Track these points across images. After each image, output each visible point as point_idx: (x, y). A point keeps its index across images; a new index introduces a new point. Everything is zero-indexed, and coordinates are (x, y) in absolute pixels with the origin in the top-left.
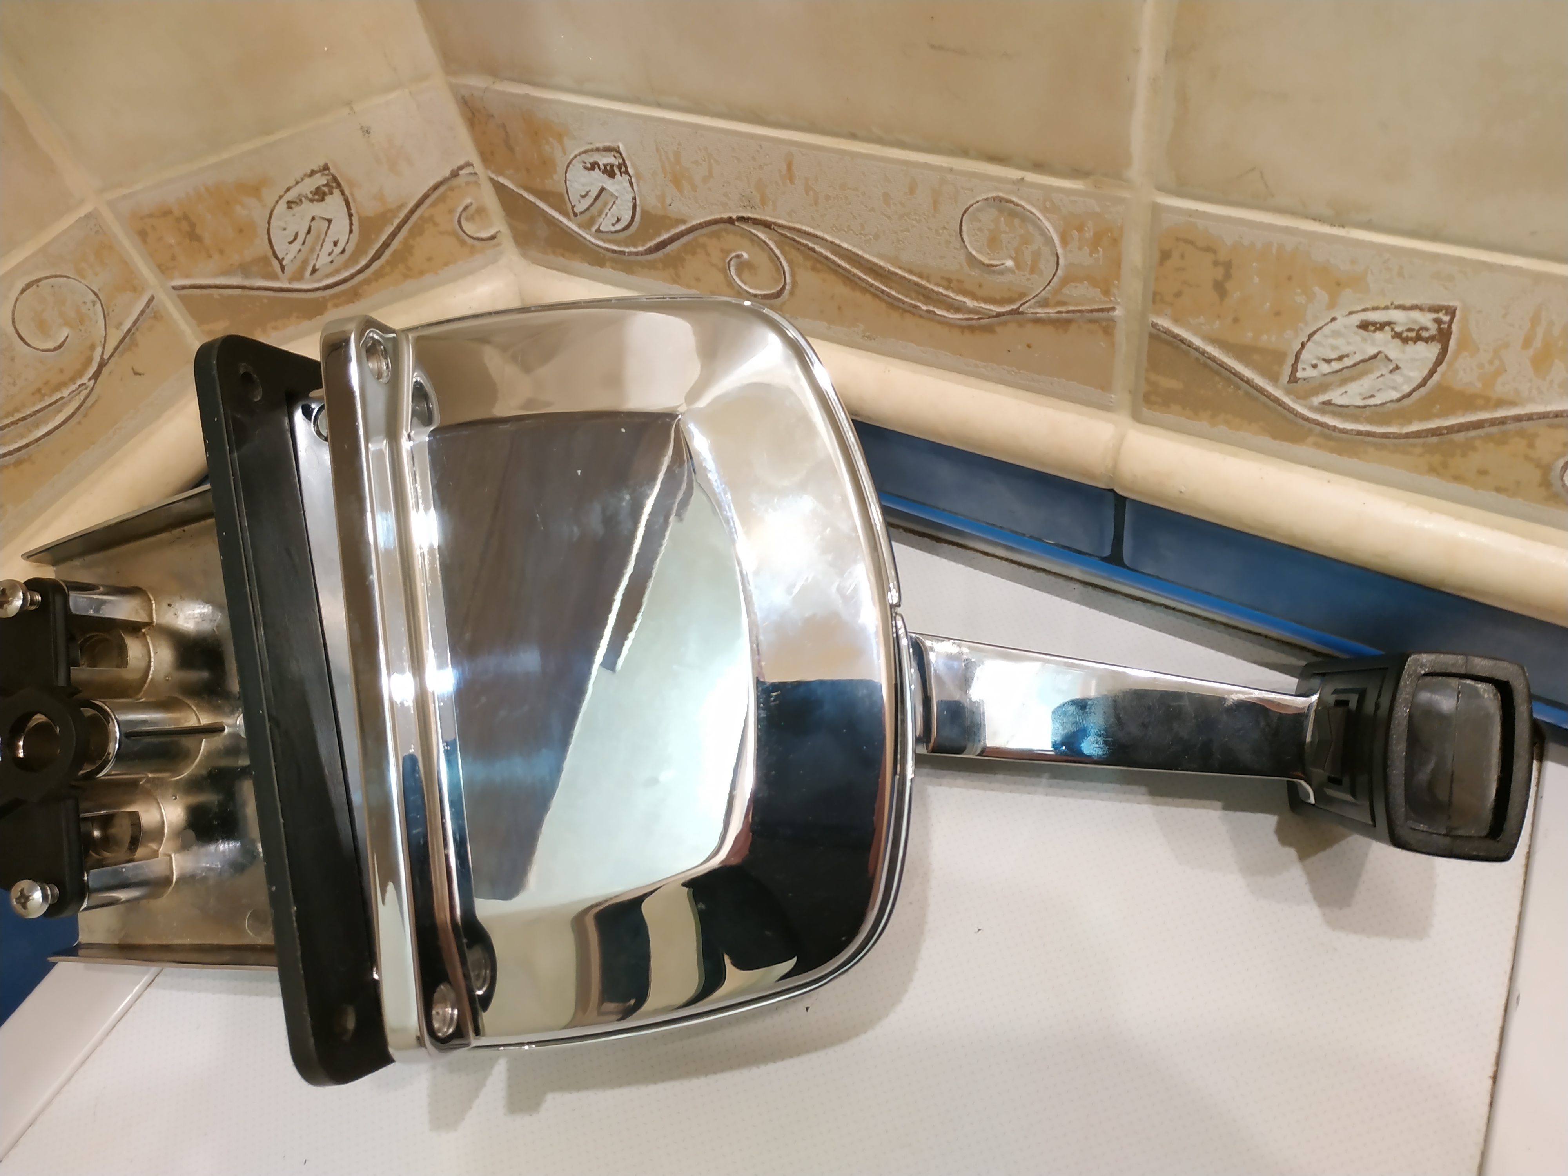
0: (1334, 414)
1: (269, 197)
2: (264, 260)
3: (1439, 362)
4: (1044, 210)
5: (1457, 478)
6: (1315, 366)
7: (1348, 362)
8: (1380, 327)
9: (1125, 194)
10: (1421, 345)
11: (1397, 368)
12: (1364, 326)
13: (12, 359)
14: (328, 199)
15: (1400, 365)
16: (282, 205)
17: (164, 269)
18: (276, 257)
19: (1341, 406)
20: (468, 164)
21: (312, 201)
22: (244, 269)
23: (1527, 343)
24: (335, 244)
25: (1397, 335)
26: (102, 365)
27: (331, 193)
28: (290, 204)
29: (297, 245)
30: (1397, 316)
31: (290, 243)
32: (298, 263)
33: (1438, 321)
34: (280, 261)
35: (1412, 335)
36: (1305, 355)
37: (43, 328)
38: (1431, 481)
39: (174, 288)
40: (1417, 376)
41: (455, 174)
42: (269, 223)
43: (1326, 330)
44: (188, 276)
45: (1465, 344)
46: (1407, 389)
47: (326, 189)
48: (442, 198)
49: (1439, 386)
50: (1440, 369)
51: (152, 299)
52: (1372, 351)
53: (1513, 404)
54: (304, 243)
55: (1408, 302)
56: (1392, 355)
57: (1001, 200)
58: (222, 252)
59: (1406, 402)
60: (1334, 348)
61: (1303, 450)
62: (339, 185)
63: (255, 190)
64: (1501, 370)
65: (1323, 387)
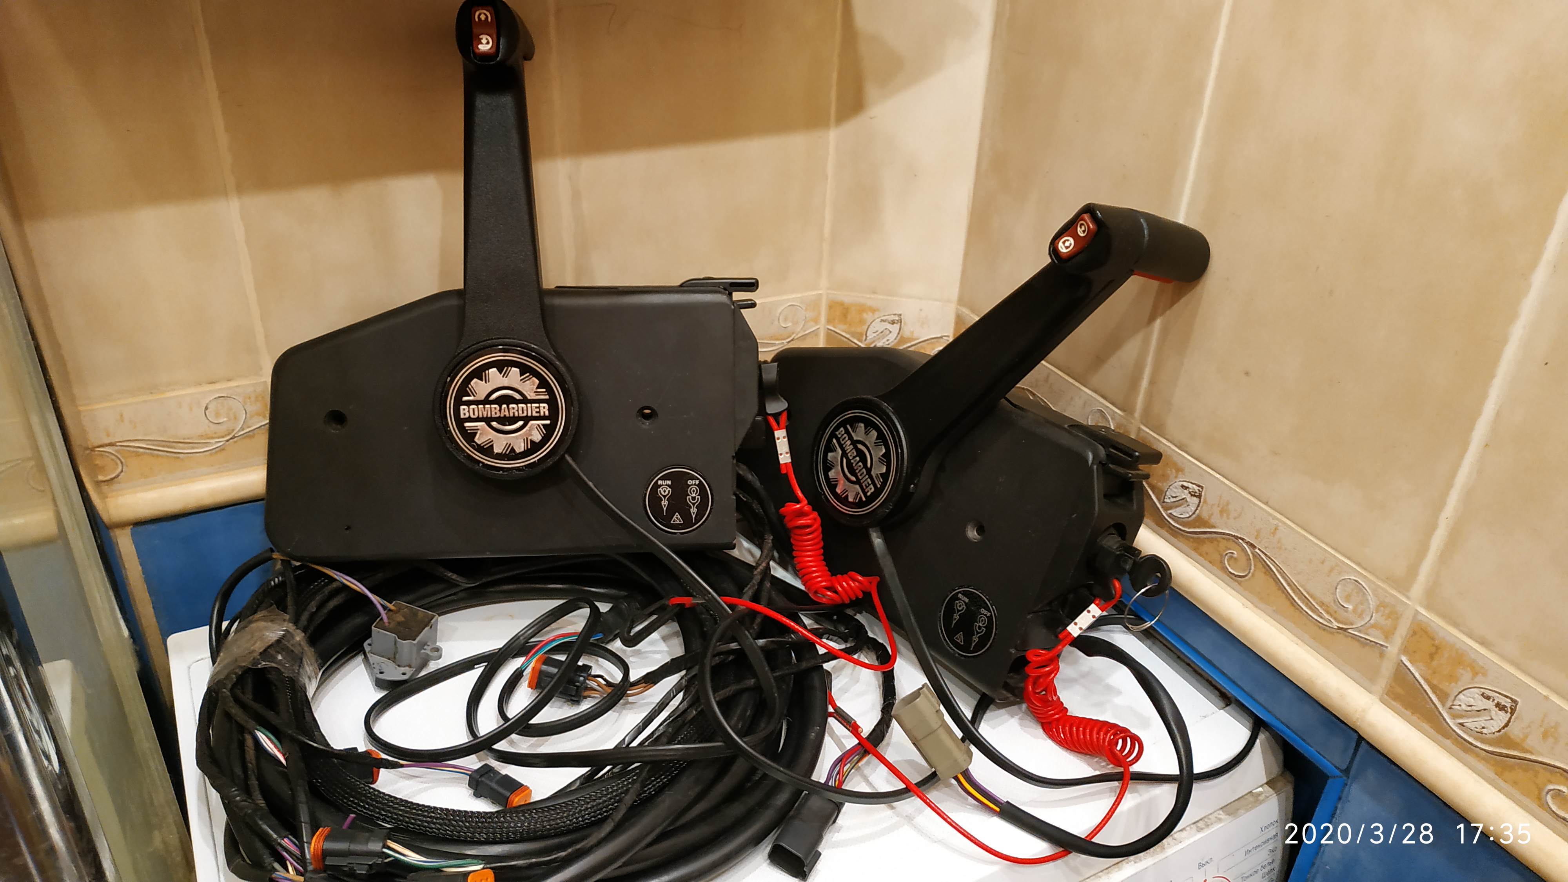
0: (1173, 520)
1: (877, 315)
2: (861, 334)
3: (1198, 506)
4: (1112, 419)
5: (1201, 555)
6: (1169, 498)
7: (1177, 499)
8: (1187, 488)
9: (1133, 421)
10: (1195, 498)
11: (1188, 505)
12: (1183, 486)
13: (772, 323)
14: (895, 325)
15: (1190, 504)
16: (879, 320)
17: (829, 321)
18: (866, 335)
19: (1174, 516)
20: (948, 336)
21: (889, 323)
22: (853, 334)
23: (1218, 506)
24: (888, 340)
25: (1190, 493)
26: (792, 340)
27: (897, 323)
28: (882, 321)
29: (875, 335)
30: (1190, 485)
31: (874, 333)
32: (872, 340)
33: (1199, 490)
34: (866, 337)
35: (1193, 493)
36: (1167, 493)
37: (786, 320)
38: (1193, 553)
39: (828, 329)
40: (1193, 509)
41: (941, 337)
42: (871, 323)
43: (1173, 485)
44: (834, 327)
45: (1205, 502)
46: (1191, 513)
47: (896, 321)
48: (932, 343)
49: (1199, 517)
50: (1199, 508)
51: (818, 329)
52: (1184, 497)
53: (1214, 527)
54: (878, 335)
55: (1193, 482)
56: (1188, 500)
57: (1102, 411)
58: (850, 325)
59: (1190, 519)
60: (1175, 493)
61: (1164, 532)
62: (901, 322)
63: (873, 310)
64: (1212, 514)
65: (1171, 508)
